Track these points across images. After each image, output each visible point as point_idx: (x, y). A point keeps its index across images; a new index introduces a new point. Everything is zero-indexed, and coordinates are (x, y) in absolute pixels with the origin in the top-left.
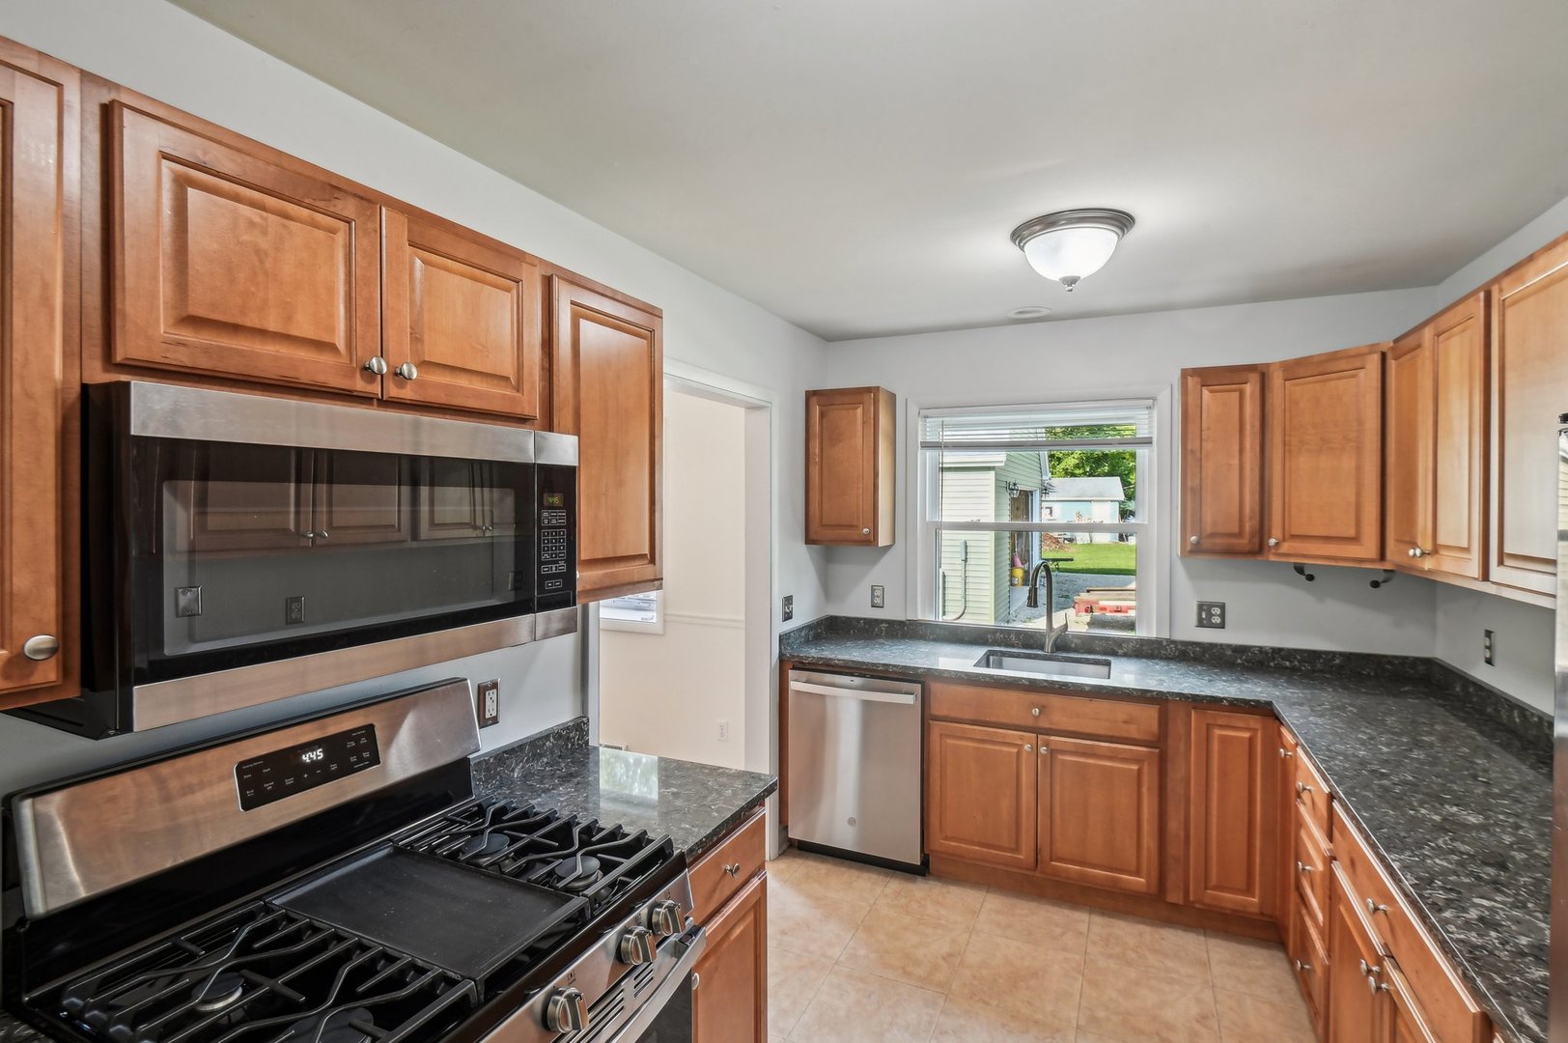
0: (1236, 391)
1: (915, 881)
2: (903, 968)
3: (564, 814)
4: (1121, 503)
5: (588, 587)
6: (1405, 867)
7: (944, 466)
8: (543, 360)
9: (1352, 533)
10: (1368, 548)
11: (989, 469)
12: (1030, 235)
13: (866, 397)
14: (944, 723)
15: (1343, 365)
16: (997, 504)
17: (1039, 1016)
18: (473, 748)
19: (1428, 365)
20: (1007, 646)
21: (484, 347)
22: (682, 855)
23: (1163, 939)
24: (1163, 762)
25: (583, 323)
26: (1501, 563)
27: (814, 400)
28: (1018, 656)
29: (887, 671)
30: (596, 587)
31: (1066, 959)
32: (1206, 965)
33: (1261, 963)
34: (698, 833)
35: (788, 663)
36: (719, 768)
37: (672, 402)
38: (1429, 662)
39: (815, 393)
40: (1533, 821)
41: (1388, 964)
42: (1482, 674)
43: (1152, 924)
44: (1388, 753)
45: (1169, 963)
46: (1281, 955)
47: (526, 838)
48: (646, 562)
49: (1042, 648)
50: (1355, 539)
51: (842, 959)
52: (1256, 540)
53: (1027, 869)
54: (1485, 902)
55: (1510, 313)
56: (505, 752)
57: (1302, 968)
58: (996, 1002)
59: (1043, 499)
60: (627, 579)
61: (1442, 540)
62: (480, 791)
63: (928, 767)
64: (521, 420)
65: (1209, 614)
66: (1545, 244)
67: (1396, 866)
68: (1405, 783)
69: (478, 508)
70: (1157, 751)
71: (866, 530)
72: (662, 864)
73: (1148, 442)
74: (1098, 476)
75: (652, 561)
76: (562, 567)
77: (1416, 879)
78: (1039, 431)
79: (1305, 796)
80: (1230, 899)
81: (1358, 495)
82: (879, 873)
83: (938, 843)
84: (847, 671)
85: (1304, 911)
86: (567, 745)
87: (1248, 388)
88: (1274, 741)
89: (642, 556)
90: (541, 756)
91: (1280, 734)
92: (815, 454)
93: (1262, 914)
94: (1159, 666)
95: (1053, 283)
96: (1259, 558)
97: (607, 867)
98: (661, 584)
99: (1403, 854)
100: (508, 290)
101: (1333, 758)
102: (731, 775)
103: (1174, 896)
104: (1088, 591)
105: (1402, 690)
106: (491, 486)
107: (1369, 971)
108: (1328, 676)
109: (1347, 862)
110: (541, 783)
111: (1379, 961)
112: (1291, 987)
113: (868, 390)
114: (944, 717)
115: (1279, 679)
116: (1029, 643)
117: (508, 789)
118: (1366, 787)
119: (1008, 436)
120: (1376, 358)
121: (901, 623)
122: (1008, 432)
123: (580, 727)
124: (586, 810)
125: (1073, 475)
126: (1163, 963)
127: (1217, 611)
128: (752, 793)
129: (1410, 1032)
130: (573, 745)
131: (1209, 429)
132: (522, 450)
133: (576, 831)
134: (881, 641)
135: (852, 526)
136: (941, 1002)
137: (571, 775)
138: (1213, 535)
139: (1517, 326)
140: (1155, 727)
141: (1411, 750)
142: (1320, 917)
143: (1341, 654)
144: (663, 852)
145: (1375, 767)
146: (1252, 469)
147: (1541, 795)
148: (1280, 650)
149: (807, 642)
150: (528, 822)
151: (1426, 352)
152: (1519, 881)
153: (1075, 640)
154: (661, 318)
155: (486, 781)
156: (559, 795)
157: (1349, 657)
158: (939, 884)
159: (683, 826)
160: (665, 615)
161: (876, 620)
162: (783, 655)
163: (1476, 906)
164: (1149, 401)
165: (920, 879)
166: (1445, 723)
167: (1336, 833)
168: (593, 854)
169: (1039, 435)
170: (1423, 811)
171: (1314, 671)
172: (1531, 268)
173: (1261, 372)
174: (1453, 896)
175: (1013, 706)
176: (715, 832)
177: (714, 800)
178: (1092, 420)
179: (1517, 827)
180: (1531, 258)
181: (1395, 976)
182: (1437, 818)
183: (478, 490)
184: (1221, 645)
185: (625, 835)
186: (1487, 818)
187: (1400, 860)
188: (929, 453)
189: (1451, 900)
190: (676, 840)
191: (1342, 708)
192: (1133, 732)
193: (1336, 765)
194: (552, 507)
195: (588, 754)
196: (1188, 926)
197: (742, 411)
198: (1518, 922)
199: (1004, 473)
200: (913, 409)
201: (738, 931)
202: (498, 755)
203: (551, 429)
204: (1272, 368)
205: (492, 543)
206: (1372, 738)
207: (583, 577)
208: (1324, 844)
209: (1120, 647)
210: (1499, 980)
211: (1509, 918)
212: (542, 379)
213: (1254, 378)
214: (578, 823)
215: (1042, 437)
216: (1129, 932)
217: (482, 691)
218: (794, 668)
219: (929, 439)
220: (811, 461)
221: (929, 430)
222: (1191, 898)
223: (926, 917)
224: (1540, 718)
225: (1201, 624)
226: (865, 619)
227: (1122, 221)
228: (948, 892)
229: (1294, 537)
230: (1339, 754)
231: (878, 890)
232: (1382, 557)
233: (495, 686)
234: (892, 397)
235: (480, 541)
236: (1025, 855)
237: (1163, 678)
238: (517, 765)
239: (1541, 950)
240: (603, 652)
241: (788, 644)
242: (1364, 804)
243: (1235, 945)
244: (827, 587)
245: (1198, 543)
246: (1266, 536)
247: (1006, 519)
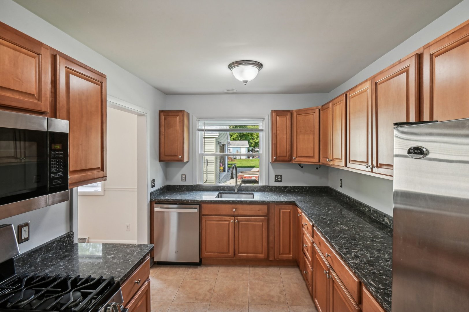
0: (285, 117)
1: (197, 268)
2: (195, 298)
3: (64, 275)
4: (248, 148)
5: (74, 181)
6: (336, 244)
7: (205, 137)
8: (51, 89)
9: (312, 155)
10: (316, 160)
11: (215, 138)
12: (234, 66)
13: (180, 113)
14: (206, 217)
15: (310, 111)
16: (216, 148)
17: (238, 303)
18: (15, 254)
19: (331, 112)
20: (224, 191)
21: (20, 80)
22: (118, 283)
23: (269, 271)
24: (268, 221)
25: (71, 76)
26: (349, 162)
27: (162, 114)
28: (228, 194)
29: (188, 202)
30: (77, 181)
31: (244, 283)
32: (280, 276)
33: (293, 272)
34: (124, 272)
35: (154, 201)
36: (131, 244)
37: (110, 111)
38: (327, 187)
39: (162, 111)
40: (357, 226)
41: (331, 270)
42: (339, 190)
43: (265, 267)
44: (324, 212)
45: (271, 278)
46: (297, 269)
47: (44, 290)
48: (100, 170)
49: (234, 191)
50: (313, 157)
51: (175, 299)
52: (290, 158)
53: (232, 258)
54: (354, 251)
55: (351, 100)
56: (33, 252)
57: (305, 272)
58: (225, 302)
59: (228, 147)
60: (91, 177)
61: (334, 157)
62: (19, 271)
63: (202, 231)
64: (41, 113)
65: (278, 178)
66: (360, 83)
67: (333, 244)
68: (329, 220)
69: (18, 150)
70: (267, 218)
71: (180, 157)
72: (110, 288)
73: (262, 130)
74: (242, 140)
75: (102, 169)
76: (62, 174)
77: (339, 247)
78: (227, 126)
79: (305, 226)
80: (285, 256)
81: (314, 145)
82: (186, 267)
83: (205, 254)
84: (175, 203)
85: (305, 257)
86: (63, 244)
87: (288, 116)
88: (296, 212)
89: (98, 168)
90: (51, 250)
91: (297, 210)
92: (162, 132)
93: (293, 259)
94: (266, 194)
95: (241, 82)
96: (291, 163)
97: (85, 296)
98: (106, 179)
99: (334, 240)
100: (34, 57)
101: (313, 215)
102: (136, 246)
103: (271, 258)
104: (241, 173)
105: (322, 195)
106: (25, 141)
107: (326, 273)
108: (306, 193)
109: (318, 243)
110: (51, 262)
111: (329, 270)
112: (301, 278)
113: (181, 111)
114: (206, 215)
115: (295, 194)
116: (230, 190)
117: (34, 267)
118: (322, 222)
119: (219, 128)
120: (318, 110)
121: (191, 186)
122: (219, 126)
123: (70, 236)
124: (73, 270)
125: (235, 140)
126: (269, 278)
127: (279, 177)
128: (144, 252)
129: (338, 288)
130: (66, 243)
131: (278, 127)
132: (42, 125)
133: (69, 282)
134: (185, 192)
135: (175, 155)
136: (208, 306)
137: (66, 256)
138: (279, 156)
139: (352, 103)
140: (266, 211)
141: (328, 211)
142: (310, 259)
143: (308, 187)
144: (111, 283)
145: (322, 217)
146: (289, 138)
147: (357, 219)
148: (295, 187)
149: (160, 194)
150: (45, 281)
151: (330, 109)
152: (359, 243)
153: (243, 188)
154: (106, 78)
155: (23, 266)
156: (60, 266)
157: (310, 187)
158: (205, 267)
159: (118, 270)
160: (104, 188)
161: (183, 185)
162: (152, 199)
163: (353, 252)
164: (262, 119)
165: (199, 267)
166: (333, 203)
167: (314, 236)
168: (78, 290)
169: (227, 128)
170: (335, 227)
171: (302, 192)
172: (357, 89)
173: (291, 112)
174: (348, 250)
175: (226, 209)
176: (131, 270)
177: (130, 257)
178: (243, 124)
179: (355, 229)
180: (356, 87)
181: (333, 273)
182: (338, 229)
183: (18, 143)
184: (281, 186)
185: (93, 279)
186: (348, 227)
187: (334, 242)
188: (200, 132)
189: (348, 251)
190: (115, 276)
191: (311, 201)
192: (260, 213)
193: (313, 217)
194: (55, 150)
195: (73, 246)
196: (275, 266)
197: (136, 116)
198: (362, 255)
199: (218, 139)
200: (195, 119)
201: (140, 303)
202: (29, 254)
203: (55, 117)
204: (293, 112)
205: (25, 165)
206: (319, 209)
207: (71, 177)
208: (311, 239)
209: (256, 189)
210: (363, 272)
211: (361, 254)
212: (51, 97)
213: (289, 114)
214: (70, 278)
215: (228, 128)
216: (260, 271)
217: (20, 228)
218: (156, 204)
219: (200, 128)
220: (161, 134)
221: (201, 125)
222: (276, 258)
223: (202, 279)
224: (353, 200)
225: (276, 181)
226: (179, 185)
227: (259, 65)
228: (208, 269)
229: (299, 157)
230: (313, 214)
231: (186, 273)
232: (319, 161)
233: (27, 225)
234: (188, 114)
235: (18, 164)
236: (231, 253)
237: (268, 197)
238: (39, 256)
239: (369, 261)
240: (80, 205)
241: (153, 196)
242: (323, 228)
243: (286, 269)
244: (166, 176)
245: (276, 158)
246: (292, 157)
247: (218, 153)
